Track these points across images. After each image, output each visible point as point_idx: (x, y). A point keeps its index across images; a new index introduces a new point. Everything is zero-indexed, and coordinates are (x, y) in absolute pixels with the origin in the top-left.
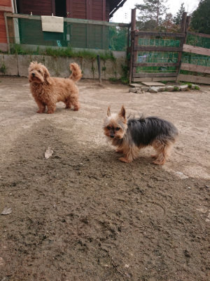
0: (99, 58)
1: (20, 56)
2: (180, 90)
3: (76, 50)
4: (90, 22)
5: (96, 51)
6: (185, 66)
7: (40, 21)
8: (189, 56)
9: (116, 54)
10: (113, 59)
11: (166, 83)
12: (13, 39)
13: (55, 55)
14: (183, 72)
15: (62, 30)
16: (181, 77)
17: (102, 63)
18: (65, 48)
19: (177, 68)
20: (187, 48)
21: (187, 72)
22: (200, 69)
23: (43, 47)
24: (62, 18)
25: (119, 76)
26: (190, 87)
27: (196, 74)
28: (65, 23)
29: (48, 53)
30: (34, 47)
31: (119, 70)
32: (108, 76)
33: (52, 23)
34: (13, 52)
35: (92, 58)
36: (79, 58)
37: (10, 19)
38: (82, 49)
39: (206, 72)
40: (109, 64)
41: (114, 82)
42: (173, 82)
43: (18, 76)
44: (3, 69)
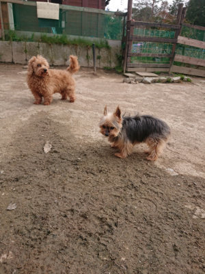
0: (94, 47)
1: (15, 43)
2: (173, 82)
3: (71, 37)
4: (86, 9)
5: (92, 39)
6: (179, 57)
8: (183, 47)
9: (112, 43)
10: (108, 48)
11: (159, 74)
12: (7, 25)
13: (49, 42)
14: (177, 64)
15: (57, 17)
16: (175, 68)
17: (96, 51)
18: (60, 35)
19: (171, 58)
20: (181, 40)
21: (180, 64)
22: (193, 61)
23: (38, 34)
24: (58, 5)
25: (113, 65)
26: (182, 79)
27: (189, 65)
28: (61, 10)
29: (43, 40)
30: (29, 34)
31: (113, 58)
32: (103, 65)
33: (48, 10)
34: (7, 38)
35: (87, 46)
36: (74, 45)
37: (4, 4)
38: (77, 37)
39: (199, 64)
40: (103, 53)
41: (109, 71)
42: (166, 73)
43: (13, 63)
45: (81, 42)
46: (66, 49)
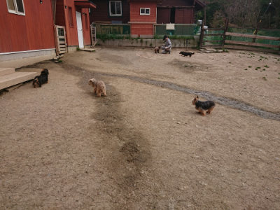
0: (188, 39)
1: (157, 40)
3: (178, 36)
5: (187, 36)
6: (227, 41)
7: (166, 26)
8: (230, 37)
9: (195, 37)
10: (193, 39)
12: (155, 33)
14: (226, 44)
15: (174, 29)
16: (225, 46)
18: (173, 36)
19: (223, 42)
20: (227, 33)
22: (235, 42)
24: (174, 24)
25: (196, 46)
26: (223, 51)
27: (233, 45)
28: (175, 26)
31: (196, 43)
32: (191, 46)
33: (170, 26)
34: (155, 38)
35: (184, 39)
36: (179, 39)
37: (155, 26)
38: (180, 36)
40: (191, 41)
42: (221, 49)
44: (151, 45)
45: (182, 37)
46: (176, 41)
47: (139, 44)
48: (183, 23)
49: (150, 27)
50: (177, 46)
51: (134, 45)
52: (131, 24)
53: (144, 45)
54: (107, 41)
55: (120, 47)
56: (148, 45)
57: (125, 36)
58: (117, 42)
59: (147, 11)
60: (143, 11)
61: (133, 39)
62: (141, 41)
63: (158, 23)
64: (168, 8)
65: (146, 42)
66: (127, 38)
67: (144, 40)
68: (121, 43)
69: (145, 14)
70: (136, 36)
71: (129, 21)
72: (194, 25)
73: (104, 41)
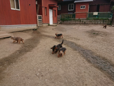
0: (105, 19)
3: (100, 18)
5: (104, 18)
7: (93, 13)
9: (109, 18)
10: (108, 19)
12: (87, 17)
15: (97, 15)
18: (98, 18)
23: (93, 18)
24: (98, 12)
25: (109, 23)
29: (94, 19)
30: (91, 18)
32: (107, 23)
33: (96, 13)
34: (87, 19)
36: (100, 20)
37: (88, 14)
38: (101, 18)
40: (107, 21)
43: (87, 24)
44: (85, 23)
45: (102, 19)
46: (98, 20)
47: (79, 23)
48: (104, 12)
49: (85, 14)
50: (99, 23)
51: (76, 23)
52: (76, 13)
53: (81, 23)
54: (65, 21)
55: (70, 24)
56: (83, 23)
57: (73, 19)
58: (69, 22)
59: (84, 7)
60: (82, 7)
61: (76, 20)
62: (80, 21)
63: (89, 12)
64: (95, 5)
65: (83, 21)
66: (74, 20)
67: (81, 20)
68: (71, 22)
69: (83, 8)
70: (78, 19)
71: (75, 12)
72: (109, 12)
73: (63, 22)
